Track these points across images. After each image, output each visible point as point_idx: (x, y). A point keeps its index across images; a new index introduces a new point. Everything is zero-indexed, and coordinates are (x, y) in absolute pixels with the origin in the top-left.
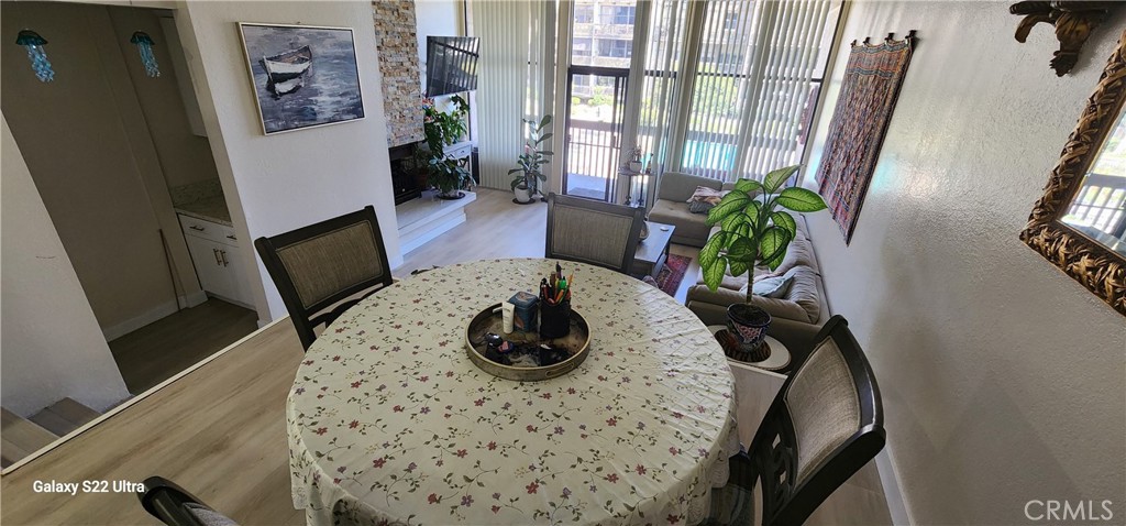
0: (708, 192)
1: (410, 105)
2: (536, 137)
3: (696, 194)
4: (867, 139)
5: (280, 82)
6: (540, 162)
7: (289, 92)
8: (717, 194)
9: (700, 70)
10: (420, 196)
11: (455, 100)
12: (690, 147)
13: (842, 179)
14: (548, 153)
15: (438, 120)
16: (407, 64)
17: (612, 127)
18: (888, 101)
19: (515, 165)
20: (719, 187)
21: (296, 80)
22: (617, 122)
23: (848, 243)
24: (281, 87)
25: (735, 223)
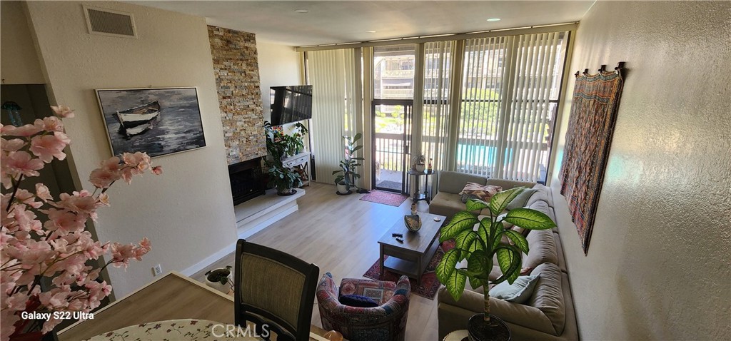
0: (475, 187)
1: (255, 133)
2: (351, 148)
3: (465, 188)
4: (593, 155)
5: (131, 128)
6: (356, 165)
7: (139, 134)
8: (482, 189)
9: (463, 98)
10: (265, 194)
11: (298, 125)
12: (461, 150)
13: (576, 186)
14: (360, 159)
15: (283, 139)
16: (252, 106)
17: (404, 137)
18: (607, 124)
19: (339, 168)
20: (484, 182)
21: (145, 126)
22: (407, 134)
23: (586, 252)
24: (130, 131)
25: (469, 238)
